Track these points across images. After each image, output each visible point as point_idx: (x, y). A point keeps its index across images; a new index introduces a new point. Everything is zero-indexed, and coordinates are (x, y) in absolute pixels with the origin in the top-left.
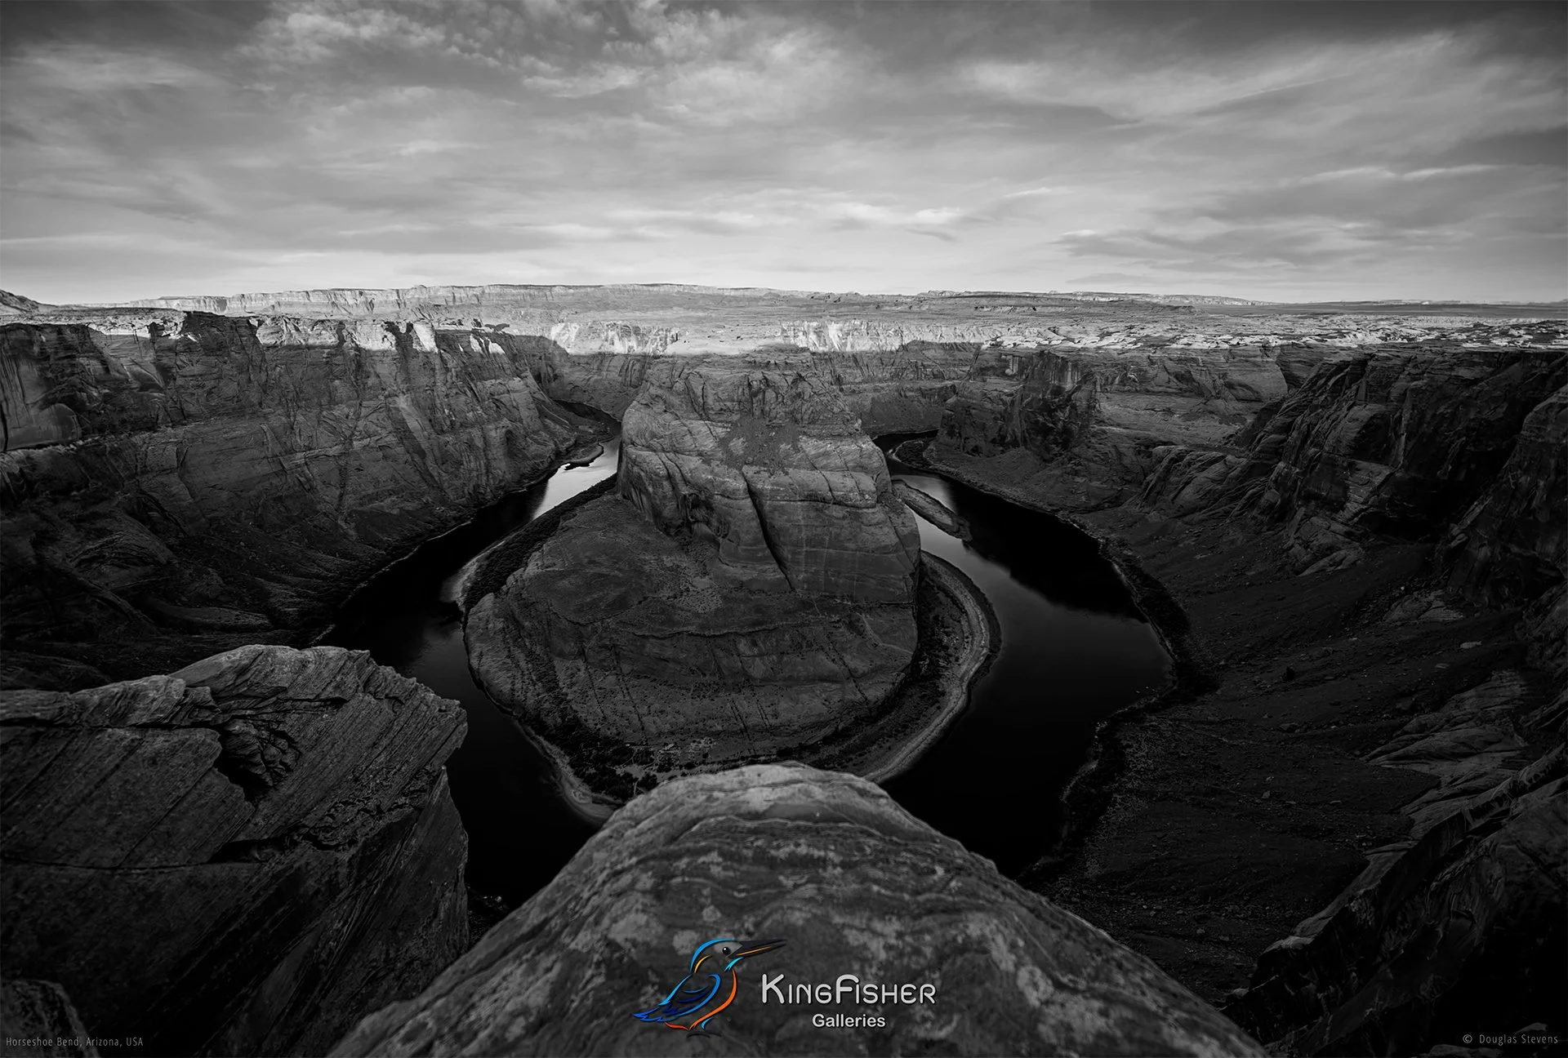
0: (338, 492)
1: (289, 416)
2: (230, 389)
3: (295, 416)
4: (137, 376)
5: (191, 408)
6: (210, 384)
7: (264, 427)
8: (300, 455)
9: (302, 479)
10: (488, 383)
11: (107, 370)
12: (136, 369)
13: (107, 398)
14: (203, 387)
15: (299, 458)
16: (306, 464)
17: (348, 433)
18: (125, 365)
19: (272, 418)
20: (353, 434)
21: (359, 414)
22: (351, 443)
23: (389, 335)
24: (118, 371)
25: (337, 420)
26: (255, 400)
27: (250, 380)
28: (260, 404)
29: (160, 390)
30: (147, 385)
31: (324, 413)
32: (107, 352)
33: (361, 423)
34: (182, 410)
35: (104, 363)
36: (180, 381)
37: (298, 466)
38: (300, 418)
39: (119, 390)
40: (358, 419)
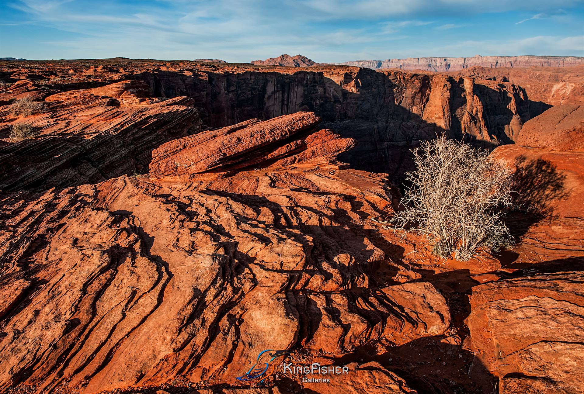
0: (397, 166)
1: (387, 123)
2: (366, 106)
3: (390, 123)
4: (334, 96)
5: (349, 113)
6: (359, 103)
7: (375, 127)
8: (386, 143)
9: (383, 156)
10: (498, 117)
11: (325, 93)
12: (335, 93)
13: (322, 104)
14: (357, 104)
15: (385, 144)
16: (387, 148)
17: (411, 136)
18: (331, 91)
19: (380, 122)
20: (413, 136)
21: (420, 126)
22: (411, 141)
23: (448, 83)
24: (328, 94)
25: (408, 128)
26: (375, 113)
27: (376, 103)
28: (377, 115)
29: (340, 103)
30: (337, 100)
31: (404, 123)
32: (327, 85)
33: (419, 131)
34: (346, 113)
35: (325, 89)
36: (349, 100)
37: (383, 148)
38: (392, 124)
39: (326, 102)
40: (418, 129)
